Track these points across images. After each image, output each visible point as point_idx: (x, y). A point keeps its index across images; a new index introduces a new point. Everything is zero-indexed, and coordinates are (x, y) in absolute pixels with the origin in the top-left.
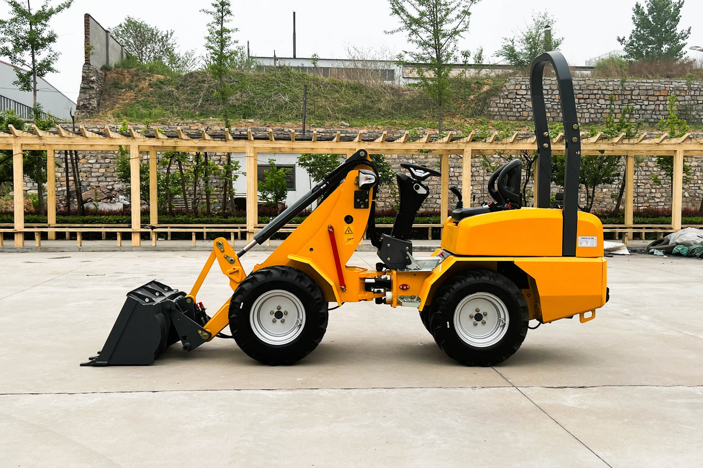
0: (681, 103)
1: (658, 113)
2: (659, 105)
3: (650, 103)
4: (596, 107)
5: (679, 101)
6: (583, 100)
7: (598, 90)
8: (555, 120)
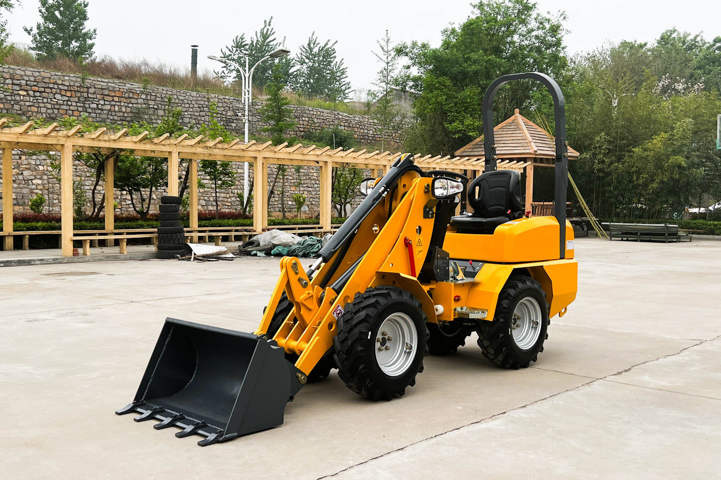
0: (134, 105)
1: (114, 114)
2: (114, 105)
3: (106, 102)
4: (52, 102)
5: (133, 104)
6: (39, 93)
7: (54, 84)
8: (9, 112)
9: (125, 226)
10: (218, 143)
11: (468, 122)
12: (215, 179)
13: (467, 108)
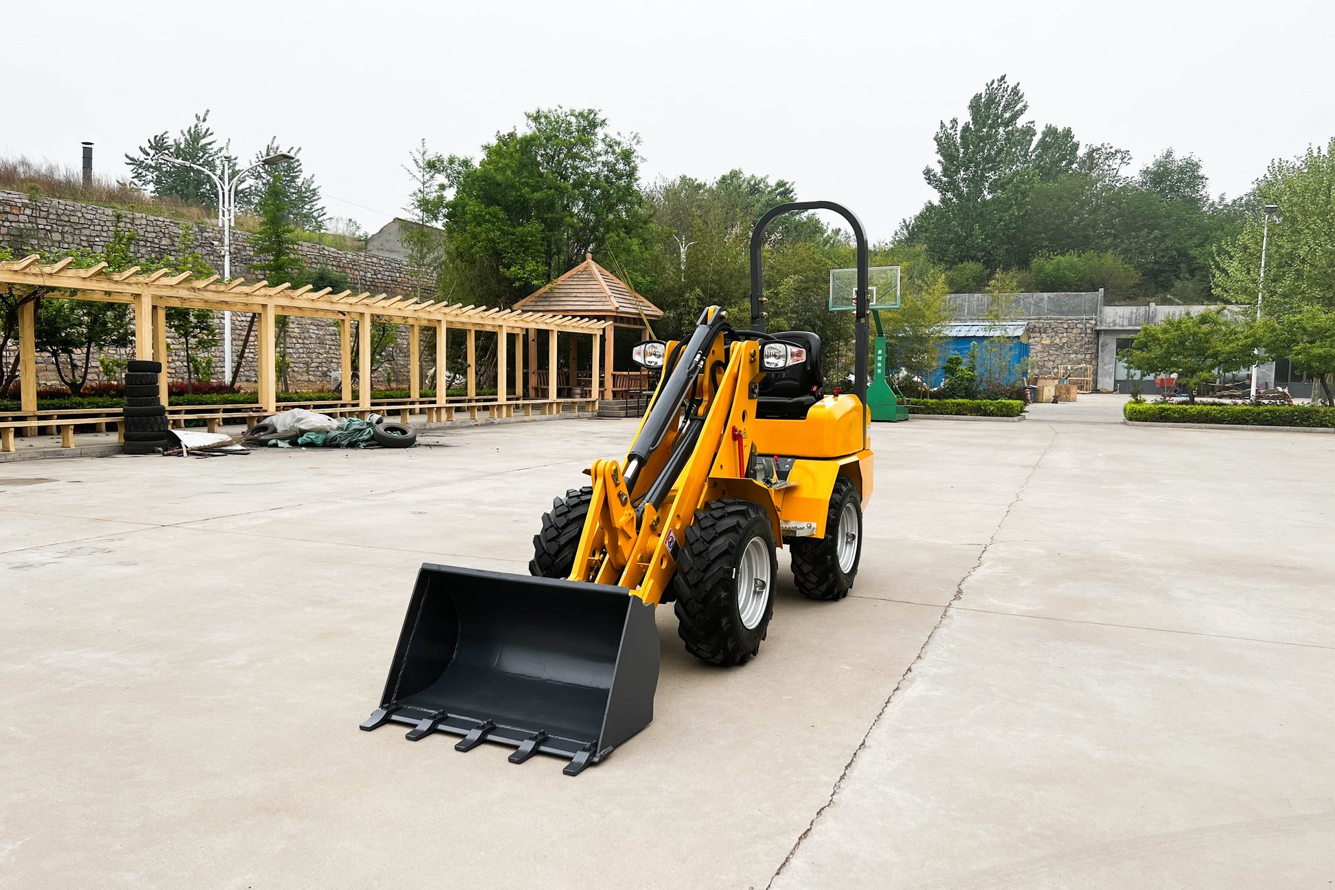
0: (13, 224)
5: (11, 222)
9: (53, 405)
10: (212, 283)
11: (530, 266)
12: (186, 335)
13: (527, 248)
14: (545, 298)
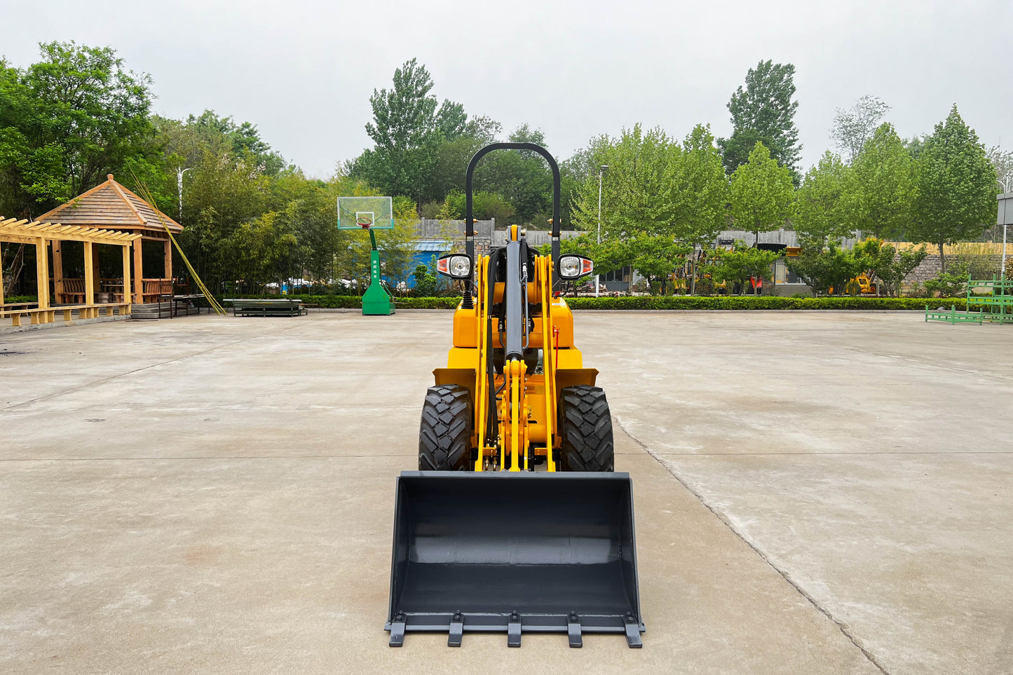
11: (52, 184)
14: (69, 212)
